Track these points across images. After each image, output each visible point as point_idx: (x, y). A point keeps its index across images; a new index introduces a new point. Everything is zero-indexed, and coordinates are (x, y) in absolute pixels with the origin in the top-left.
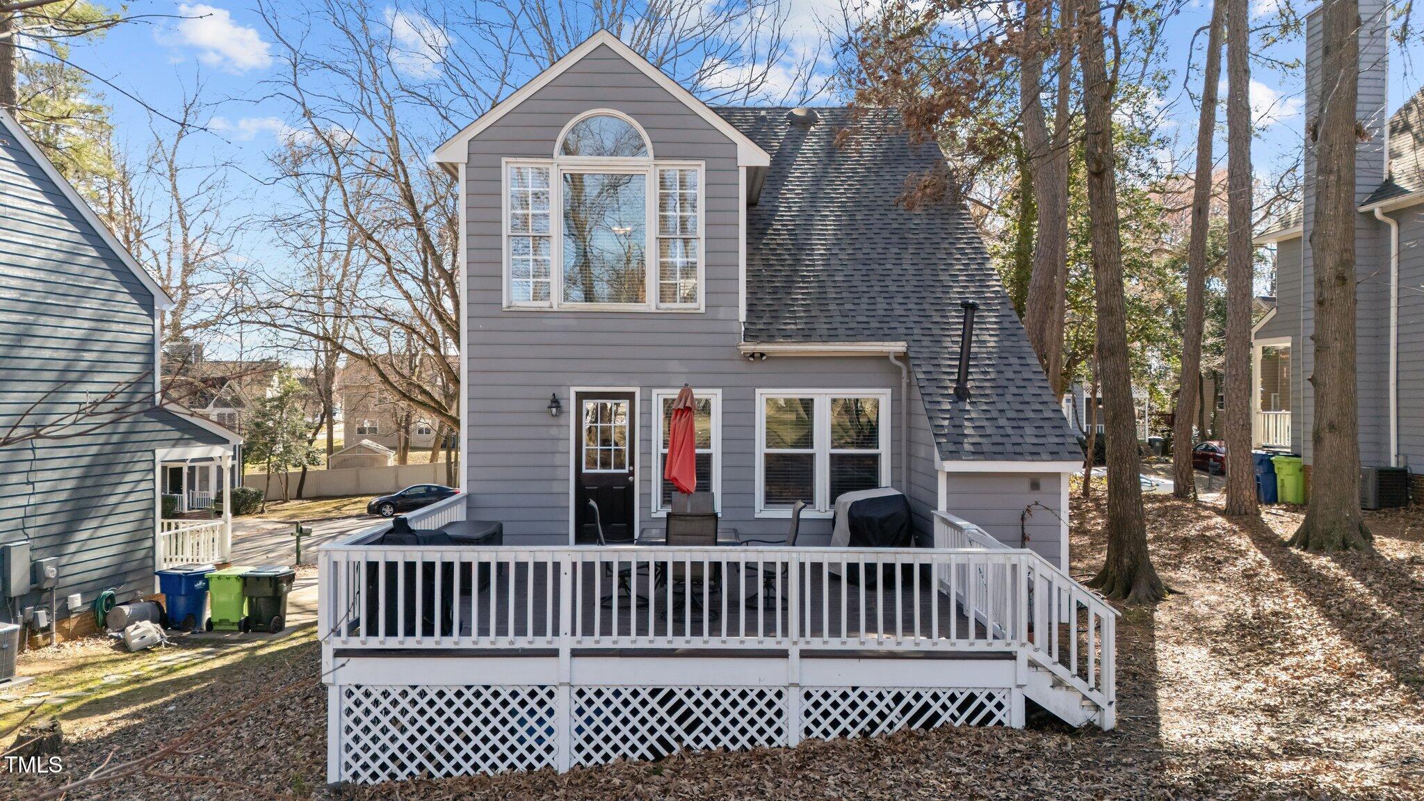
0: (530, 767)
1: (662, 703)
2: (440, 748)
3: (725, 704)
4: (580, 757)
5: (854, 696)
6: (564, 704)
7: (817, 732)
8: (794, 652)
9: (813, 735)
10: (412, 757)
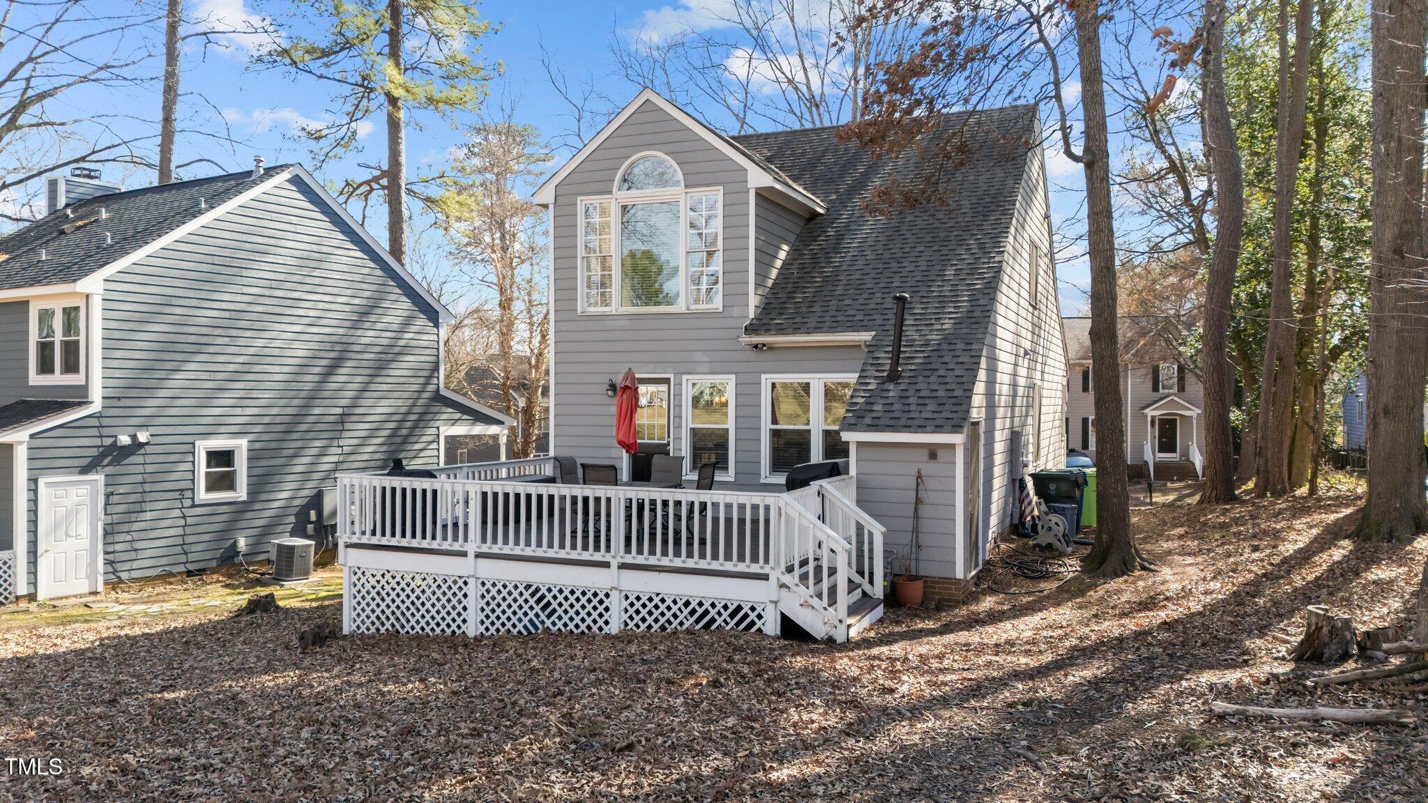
0: (454, 632)
1: (533, 595)
2: (403, 614)
3: (572, 599)
4: (482, 629)
5: (656, 600)
6: (473, 589)
7: (631, 624)
8: (614, 564)
9: (629, 627)
10: (388, 618)
